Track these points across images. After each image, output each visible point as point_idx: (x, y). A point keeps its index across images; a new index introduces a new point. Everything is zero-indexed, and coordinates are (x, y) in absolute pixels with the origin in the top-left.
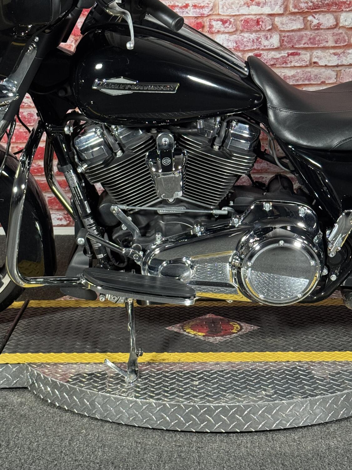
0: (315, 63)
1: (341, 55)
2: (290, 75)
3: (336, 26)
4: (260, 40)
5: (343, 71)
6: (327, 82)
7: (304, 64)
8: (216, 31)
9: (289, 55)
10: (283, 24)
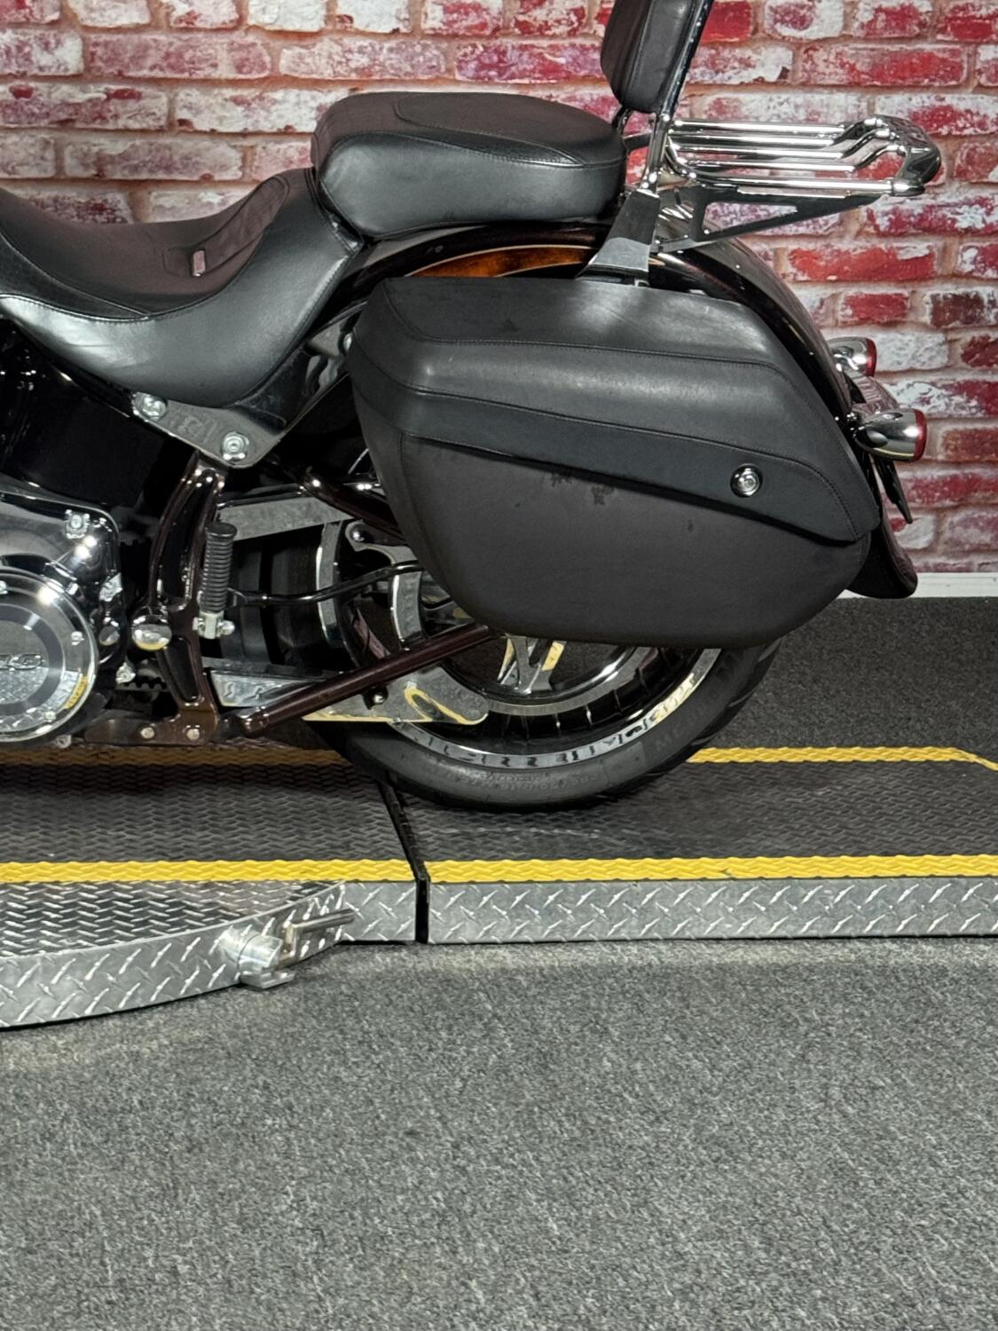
0: (183, 122)
1: (254, 105)
2: (114, 153)
3: (239, 22)
4: (27, 49)
5: (259, 149)
6: (217, 177)
7: (150, 123)
9: (111, 96)
10: (92, 10)
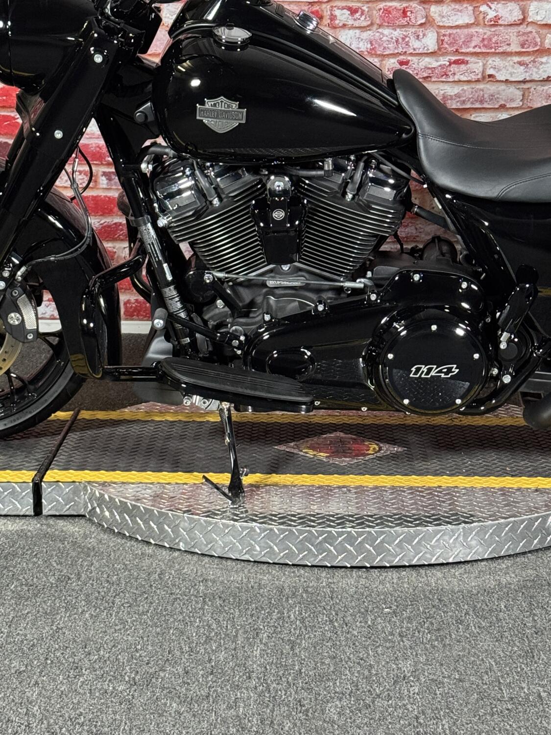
0: (490, 76)
1: (530, 66)
2: (452, 94)
3: (524, 19)
4: (407, 39)
5: (532, 89)
6: (508, 106)
7: (473, 77)
8: (341, 25)
9: (451, 63)
10: (443, 17)
